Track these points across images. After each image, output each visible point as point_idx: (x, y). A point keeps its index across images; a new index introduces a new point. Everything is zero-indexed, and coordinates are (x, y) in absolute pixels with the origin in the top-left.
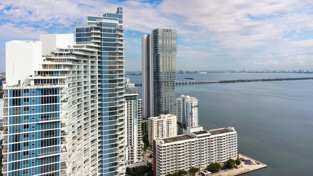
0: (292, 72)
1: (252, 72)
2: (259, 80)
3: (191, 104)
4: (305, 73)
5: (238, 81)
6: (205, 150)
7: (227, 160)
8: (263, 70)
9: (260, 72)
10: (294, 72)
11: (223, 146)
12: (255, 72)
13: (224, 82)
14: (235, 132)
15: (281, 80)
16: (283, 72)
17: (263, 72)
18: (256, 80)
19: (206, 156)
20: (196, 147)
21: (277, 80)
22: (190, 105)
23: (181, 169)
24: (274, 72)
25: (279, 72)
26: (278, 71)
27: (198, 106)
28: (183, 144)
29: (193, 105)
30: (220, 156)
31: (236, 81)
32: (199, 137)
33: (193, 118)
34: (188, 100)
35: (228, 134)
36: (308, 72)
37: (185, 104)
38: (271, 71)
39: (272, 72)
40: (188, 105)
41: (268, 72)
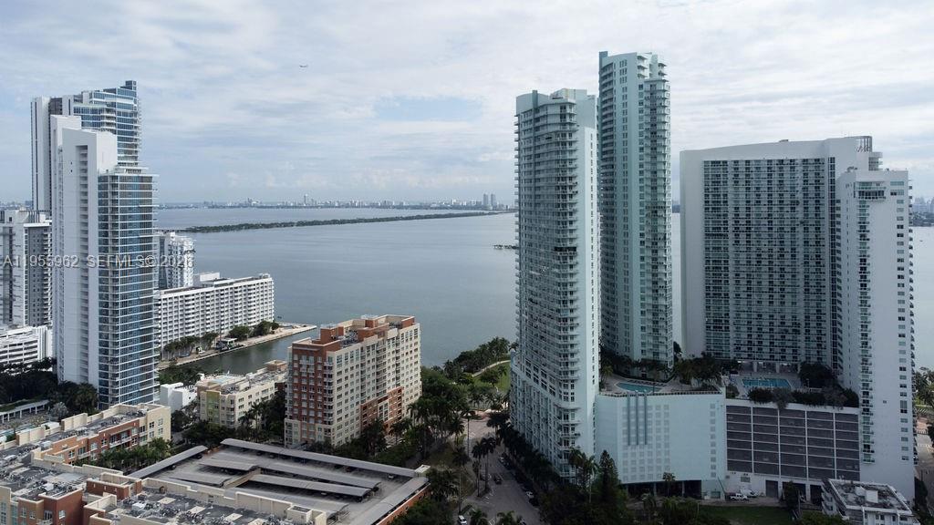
0: (368, 207)
1: (271, 207)
2: (291, 224)
3: (182, 247)
4: (394, 207)
5: (240, 227)
6: (226, 306)
7: (258, 323)
8: (300, 200)
9: (293, 207)
10: (374, 206)
11: (252, 300)
12: (278, 207)
13: (199, 231)
14: (270, 279)
15: (343, 222)
16: (347, 206)
17: (301, 207)
18: (286, 225)
19: (227, 316)
20: (212, 302)
21: (335, 222)
22: (179, 249)
23: (190, 335)
24: (327, 206)
25: (339, 207)
26: (337, 205)
27: (193, 250)
28: (193, 295)
29: (185, 249)
30: (248, 317)
31: (233, 226)
32: (217, 286)
33: (185, 274)
34: (174, 240)
35: (260, 281)
36: (400, 207)
37: (166, 248)
38: (319, 202)
39: (322, 207)
40: (175, 250)
41: (311, 207)
